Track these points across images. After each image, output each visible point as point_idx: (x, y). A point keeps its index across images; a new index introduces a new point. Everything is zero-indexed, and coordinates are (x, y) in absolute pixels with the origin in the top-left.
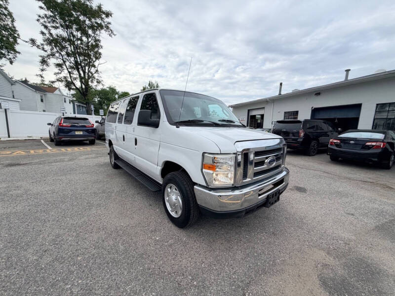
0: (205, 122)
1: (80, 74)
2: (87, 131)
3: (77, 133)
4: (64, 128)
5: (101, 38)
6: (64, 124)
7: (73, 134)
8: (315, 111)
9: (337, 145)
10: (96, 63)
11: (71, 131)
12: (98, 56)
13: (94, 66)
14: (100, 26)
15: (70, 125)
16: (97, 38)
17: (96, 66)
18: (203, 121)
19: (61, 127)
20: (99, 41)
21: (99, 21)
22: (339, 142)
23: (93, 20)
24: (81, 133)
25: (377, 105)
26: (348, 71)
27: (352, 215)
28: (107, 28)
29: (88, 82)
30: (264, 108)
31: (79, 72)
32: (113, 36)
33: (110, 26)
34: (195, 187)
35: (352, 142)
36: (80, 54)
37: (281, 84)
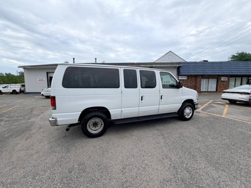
26: (96, 59)
37: (74, 59)
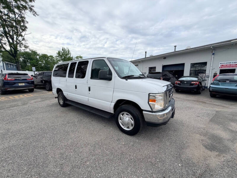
0: (135, 76)
1: (9, 41)
2: (28, 83)
3: (20, 85)
4: (8, 81)
5: (25, 16)
6: (9, 79)
7: (17, 85)
8: (164, 67)
9: (179, 84)
10: (23, 34)
11: (15, 83)
12: (24, 28)
13: (22, 36)
14: (25, 8)
15: (13, 79)
16: (23, 15)
17: (23, 35)
18: (133, 76)
19: (6, 81)
20: (24, 18)
21: (24, 4)
22: (179, 82)
23: (18, 2)
24: (24, 84)
25: (191, 64)
26: (175, 46)
27: (199, 116)
28: (31, 9)
29: (17, 46)
30: (138, 65)
31: (8, 39)
32: (36, 16)
33: (33, 8)
34: (144, 112)
35: (185, 82)
36: (8, 26)
37: (146, 52)
